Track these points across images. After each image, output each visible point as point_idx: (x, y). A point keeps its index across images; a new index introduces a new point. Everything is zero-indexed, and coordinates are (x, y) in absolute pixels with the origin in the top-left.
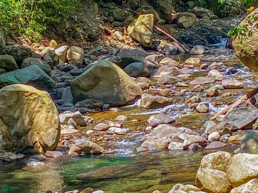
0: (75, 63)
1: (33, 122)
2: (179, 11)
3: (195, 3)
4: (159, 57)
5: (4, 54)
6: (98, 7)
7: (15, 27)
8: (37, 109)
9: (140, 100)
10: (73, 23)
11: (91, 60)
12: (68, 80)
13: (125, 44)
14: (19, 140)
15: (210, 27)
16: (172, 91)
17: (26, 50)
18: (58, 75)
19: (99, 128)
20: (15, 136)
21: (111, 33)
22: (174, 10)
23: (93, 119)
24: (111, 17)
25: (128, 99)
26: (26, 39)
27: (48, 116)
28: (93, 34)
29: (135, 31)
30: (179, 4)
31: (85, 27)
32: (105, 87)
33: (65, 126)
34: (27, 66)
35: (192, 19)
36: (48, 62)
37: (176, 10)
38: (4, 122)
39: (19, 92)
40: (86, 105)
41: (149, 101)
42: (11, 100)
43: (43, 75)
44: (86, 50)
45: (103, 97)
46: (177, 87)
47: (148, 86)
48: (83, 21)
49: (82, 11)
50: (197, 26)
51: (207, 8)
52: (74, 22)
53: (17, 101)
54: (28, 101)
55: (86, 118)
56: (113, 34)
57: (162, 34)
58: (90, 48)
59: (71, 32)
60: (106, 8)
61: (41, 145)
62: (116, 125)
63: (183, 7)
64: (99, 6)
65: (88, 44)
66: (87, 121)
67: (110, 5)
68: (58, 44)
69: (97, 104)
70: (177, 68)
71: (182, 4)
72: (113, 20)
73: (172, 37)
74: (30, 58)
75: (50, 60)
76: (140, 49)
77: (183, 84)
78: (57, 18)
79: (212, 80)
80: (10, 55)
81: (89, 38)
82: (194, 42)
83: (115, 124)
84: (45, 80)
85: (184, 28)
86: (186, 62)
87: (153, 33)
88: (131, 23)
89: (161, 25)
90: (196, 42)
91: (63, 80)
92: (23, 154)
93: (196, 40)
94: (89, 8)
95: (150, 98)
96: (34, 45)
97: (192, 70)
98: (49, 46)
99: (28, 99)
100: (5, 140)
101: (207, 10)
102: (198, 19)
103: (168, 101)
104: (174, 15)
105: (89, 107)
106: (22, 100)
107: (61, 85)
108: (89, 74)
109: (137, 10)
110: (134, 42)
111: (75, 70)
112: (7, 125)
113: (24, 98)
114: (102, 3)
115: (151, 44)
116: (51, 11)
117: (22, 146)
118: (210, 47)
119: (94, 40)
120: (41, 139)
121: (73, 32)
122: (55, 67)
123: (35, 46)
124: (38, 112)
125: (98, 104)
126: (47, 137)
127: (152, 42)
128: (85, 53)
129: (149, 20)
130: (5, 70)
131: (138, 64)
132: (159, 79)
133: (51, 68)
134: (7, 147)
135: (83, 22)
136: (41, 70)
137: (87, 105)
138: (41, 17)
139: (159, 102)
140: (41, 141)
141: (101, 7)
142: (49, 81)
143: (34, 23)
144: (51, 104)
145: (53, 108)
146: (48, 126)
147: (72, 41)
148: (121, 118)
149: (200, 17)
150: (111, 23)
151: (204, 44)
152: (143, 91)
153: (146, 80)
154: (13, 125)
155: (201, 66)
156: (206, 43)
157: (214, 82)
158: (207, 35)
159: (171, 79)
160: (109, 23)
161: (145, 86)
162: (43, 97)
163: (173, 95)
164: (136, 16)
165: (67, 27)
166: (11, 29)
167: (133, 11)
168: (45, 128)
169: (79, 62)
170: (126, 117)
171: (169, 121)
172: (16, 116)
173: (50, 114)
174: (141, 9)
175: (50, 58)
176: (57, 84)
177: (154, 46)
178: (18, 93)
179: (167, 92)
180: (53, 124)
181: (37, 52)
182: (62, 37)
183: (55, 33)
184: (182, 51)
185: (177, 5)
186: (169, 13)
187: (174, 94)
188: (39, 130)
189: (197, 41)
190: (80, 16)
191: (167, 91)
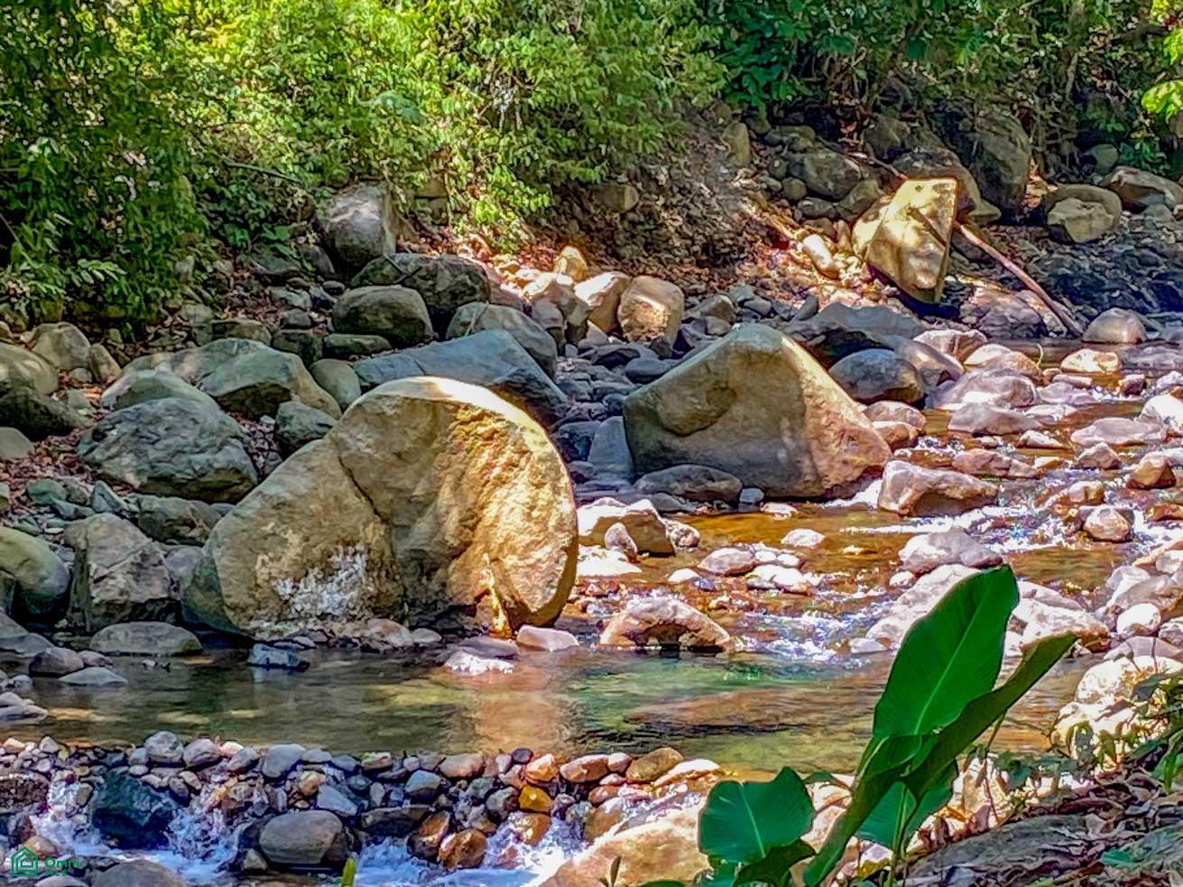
0: (649, 339)
1: (480, 520)
2: (1058, 180)
3: (1120, 153)
4: (964, 339)
5: (386, 282)
6: (751, 139)
7: (433, 189)
8: (497, 471)
9: (877, 485)
10: (650, 193)
11: (707, 333)
12: (617, 396)
13: (840, 287)
14: (424, 580)
15: (1169, 245)
16: (1000, 459)
17: (468, 273)
18: (580, 375)
19: (720, 562)
20: (413, 564)
21: (792, 243)
22: (1038, 173)
23: (697, 534)
24: (796, 182)
25: (833, 479)
26: (473, 236)
27: (534, 499)
28: (721, 240)
29: (881, 238)
30: (1057, 153)
31: (695, 212)
32: (751, 426)
33: (596, 549)
34: (470, 333)
35: (1103, 211)
36: (547, 326)
37: (1047, 176)
38: (376, 512)
39: (438, 405)
40: (676, 484)
41: (910, 486)
42: (405, 433)
43: (524, 367)
44: (692, 295)
45: (741, 463)
46: (1020, 447)
47: (912, 437)
48: (688, 186)
49: (688, 152)
50: (1121, 238)
51: (1168, 176)
52: (653, 187)
53: (430, 438)
54: (470, 442)
55: (675, 528)
56: (800, 246)
57: (985, 261)
58: (706, 292)
59: (641, 223)
60: (780, 148)
61: (504, 604)
62: (781, 558)
63: (1076, 165)
64: (754, 136)
65: (699, 275)
66: (677, 541)
67: (794, 135)
68: (589, 265)
69: (716, 484)
70: (1028, 382)
71: (1071, 155)
72: (804, 192)
73: (1021, 274)
74: (482, 305)
75: (554, 320)
76: (895, 307)
77: (1045, 439)
78: (593, 168)
79: (1156, 431)
80: (410, 287)
81: (708, 255)
82: (1106, 300)
83: (777, 555)
84: (533, 386)
85: (1072, 243)
86: (1065, 364)
87: (951, 252)
88: (866, 208)
89: (982, 226)
90: (1111, 299)
91: (596, 396)
92: (436, 630)
93: (1114, 290)
94: (717, 140)
95: (916, 476)
96: (499, 261)
97: (1084, 393)
98: (557, 268)
99: (468, 434)
100: (375, 574)
101: (1162, 181)
102: (1127, 213)
103: (984, 491)
104: (1035, 193)
105: (687, 496)
106: (447, 436)
107: (590, 412)
108: (696, 373)
109: (896, 162)
110: (876, 281)
111: (647, 362)
112: (384, 521)
113: (454, 428)
114: (763, 125)
115: (939, 295)
116: (572, 138)
117: (435, 602)
118: (1163, 321)
119: (725, 263)
120: (504, 580)
121: (647, 227)
122: (570, 349)
123: (501, 265)
124: (501, 481)
125: (723, 485)
126: (527, 575)
127: (942, 286)
128: (686, 308)
129: (939, 201)
130: (386, 341)
131: (880, 356)
132: (956, 417)
133: (558, 350)
134: (378, 601)
135: (690, 192)
136: (521, 352)
137: (681, 488)
138: (532, 159)
139: (947, 492)
140: (503, 590)
141: (760, 139)
142: (547, 392)
143: (504, 180)
144: (551, 458)
145: (558, 471)
146: (534, 538)
147: (641, 259)
148: (802, 537)
149: (1137, 209)
150: (793, 202)
151: (1144, 308)
152: (893, 451)
153: (908, 414)
154: (405, 522)
155: (1120, 382)
156: (1150, 304)
157: (1166, 441)
158: (1158, 277)
159: (1003, 416)
160: (785, 202)
161: (901, 433)
162: (522, 429)
163: (1004, 472)
164: (890, 184)
165: (628, 204)
166: (421, 194)
167: (879, 162)
168: (523, 544)
169: (662, 334)
170: (821, 537)
171: (980, 560)
172: (418, 492)
173: (545, 493)
174: (908, 158)
175: (557, 313)
176: (574, 408)
177: (949, 303)
178: (434, 408)
179: (983, 462)
180: (551, 529)
181: (509, 288)
182: (604, 242)
183: (580, 223)
184: (1057, 329)
185: (1053, 158)
186: (1017, 180)
187: (1007, 469)
188: (501, 550)
189: (1116, 294)
190: (679, 168)
191: (982, 457)
